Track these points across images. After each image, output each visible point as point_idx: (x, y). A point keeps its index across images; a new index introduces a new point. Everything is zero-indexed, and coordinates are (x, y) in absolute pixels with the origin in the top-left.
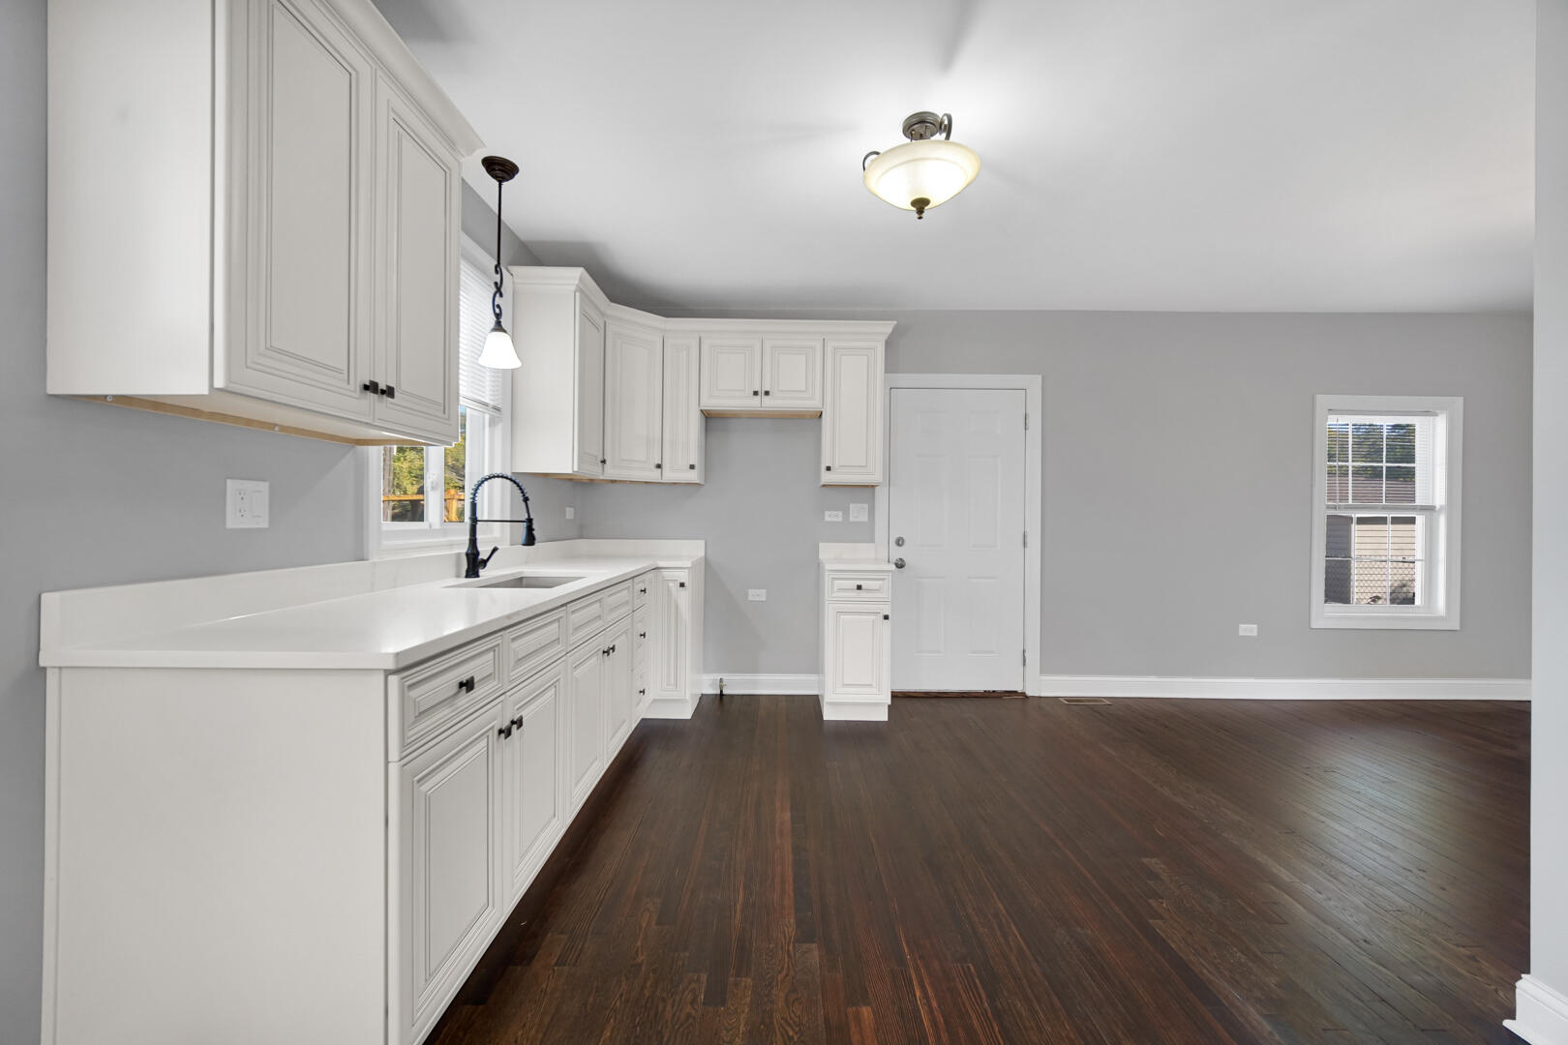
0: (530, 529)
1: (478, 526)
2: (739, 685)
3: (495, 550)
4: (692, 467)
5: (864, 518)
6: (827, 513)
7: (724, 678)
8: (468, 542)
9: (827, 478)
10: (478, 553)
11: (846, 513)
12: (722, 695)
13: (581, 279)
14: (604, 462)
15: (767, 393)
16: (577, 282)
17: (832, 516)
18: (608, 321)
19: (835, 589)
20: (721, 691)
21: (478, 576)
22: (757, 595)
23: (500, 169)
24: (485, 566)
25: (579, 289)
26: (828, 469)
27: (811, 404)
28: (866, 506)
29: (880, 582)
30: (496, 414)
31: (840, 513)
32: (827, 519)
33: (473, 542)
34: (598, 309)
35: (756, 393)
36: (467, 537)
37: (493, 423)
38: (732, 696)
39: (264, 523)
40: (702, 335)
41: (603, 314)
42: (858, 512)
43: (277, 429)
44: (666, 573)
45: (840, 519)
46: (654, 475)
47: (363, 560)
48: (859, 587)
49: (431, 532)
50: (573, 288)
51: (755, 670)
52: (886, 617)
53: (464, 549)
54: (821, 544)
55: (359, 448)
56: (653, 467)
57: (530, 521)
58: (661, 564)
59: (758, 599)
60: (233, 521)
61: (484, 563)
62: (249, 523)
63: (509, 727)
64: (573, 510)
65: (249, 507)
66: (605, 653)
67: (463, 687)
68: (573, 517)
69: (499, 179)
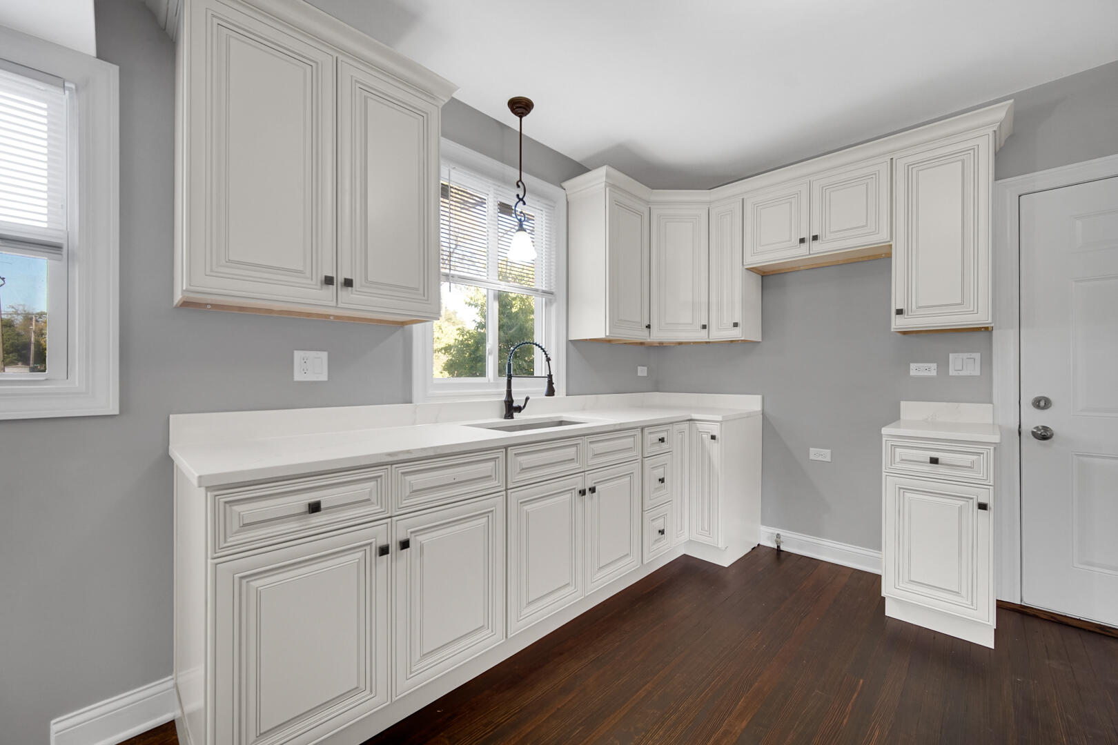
0: (550, 383)
1: (512, 381)
2: (797, 544)
3: (527, 399)
4: (736, 325)
5: (975, 370)
6: (913, 366)
7: (781, 533)
8: (505, 392)
9: (898, 323)
10: (512, 401)
11: (943, 365)
12: (779, 550)
13: (607, 176)
14: (648, 327)
15: (815, 238)
16: (604, 179)
17: (921, 370)
18: (652, 207)
19: (897, 459)
20: (778, 547)
21: (512, 418)
22: (820, 454)
23: (521, 106)
24: (520, 412)
25: (608, 185)
26: (900, 312)
27: (875, 238)
28: (977, 356)
29: (974, 457)
30: (550, 297)
31: (934, 366)
32: (913, 373)
33: (509, 393)
34: (641, 199)
35: (802, 241)
36: (505, 389)
37: (548, 304)
38: (790, 554)
39: (324, 377)
40: (745, 197)
41: (647, 202)
42: (963, 364)
43: (332, 318)
44: (699, 425)
45: (934, 373)
46: (702, 336)
47: (411, 403)
48: (934, 461)
49: (488, 385)
50: (603, 184)
51: (818, 533)
52: (983, 507)
53: (504, 398)
54: (903, 403)
55: (406, 326)
56: (699, 327)
57: (550, 376)
58: (695, 416)
59: (820, 458)
60: (298, 376)
61: (519, 409)
62: (311, 377)
63: (394, 548)
64: (646, 369)
65: (311, 367)
66: (583, 493)
67: (314, 507)
68: (646, 374)
69: (521, 115)
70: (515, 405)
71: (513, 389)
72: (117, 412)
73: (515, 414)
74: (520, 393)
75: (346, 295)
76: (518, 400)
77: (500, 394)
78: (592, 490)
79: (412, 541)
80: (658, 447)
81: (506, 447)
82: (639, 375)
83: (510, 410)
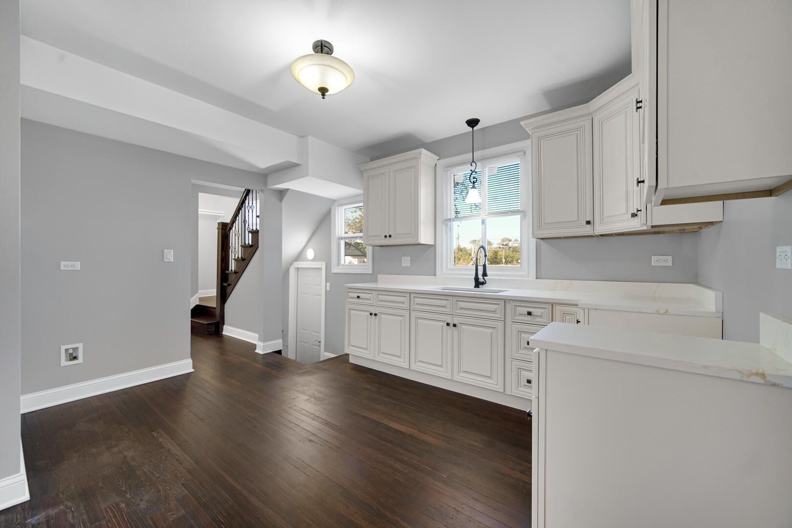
18: (593, 116)
41: (589, 115)
60: (403, 265)
62: (406, 265)
63: (374, 314)
64: (670, 258)
65: (406, 262)
66: (448, 324)
67: (358, 297)
68: (670, 264)
69: (473, 127)
70: (480, 280)
72: (369, 273)
73: (480, 286)
75: (392, 239)
78: (455, 325)
79: (378, 315)
80: (529, 318)
81: (410, 293)
82: (653, 264)
83: (478, 283)
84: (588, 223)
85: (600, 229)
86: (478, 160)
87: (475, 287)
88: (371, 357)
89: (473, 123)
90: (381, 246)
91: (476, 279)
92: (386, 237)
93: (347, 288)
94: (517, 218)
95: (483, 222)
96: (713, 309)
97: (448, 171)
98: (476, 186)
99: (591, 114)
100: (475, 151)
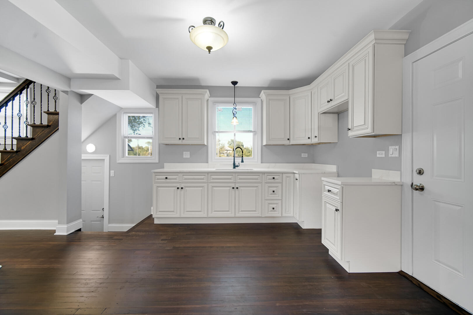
3: (239, 164)
4: (316, 137)
5: (396, 155)
6: (377, 152)
9: (350, 134)
11: (387, 153)
15: (331, 100)
17: (380, 154)
18: (291, 96)
26: (349, 129)
28: (397, 147)
29: (337, 190)
31: (384, 152)
32: (377, 156)
35: (328, 102)
39: (189, 157)
40: (318, 85)
42: (393, 152)
44: (295, 175)
45: (384, 156)
46: (308, 141)
47: (208, 163)
48: (330, 191)
56: (307, 138)
60: (184, 157)
61: (237, 166)
62: (186, 157)
63: (180, 188)
64: (307, 154)
65: (187, 155)
66: (233, 188)
67: (166, 178)
68: (307, 156)
69: (234, 85)
70: (236, 165)
71: (235, 161)
72: (158, 162)
73: (236, 167)
74: (237, 162)
75: (184, 141)
76: (237, 164)
77: (232, 162)
78: (237, 188)
79: (183, 188)
80: (273, 180)
81: (208, 173)
82: (302, 157)
83: (235, 166)
84: (288, 139)
85: (292, 142)
86: (236, 103)
87: (233, 168)
88: (178, 215)
89: (235, 83)
90: (166, 145)
91: (234, 164)
92: (180, 139)
93: (154, 172)
94: (251, 134)
95: (235, 135)
96: (336, 171)
97: (215, 104)
98: (236, 116)
99: (289, 95)
100: (236, 97)
